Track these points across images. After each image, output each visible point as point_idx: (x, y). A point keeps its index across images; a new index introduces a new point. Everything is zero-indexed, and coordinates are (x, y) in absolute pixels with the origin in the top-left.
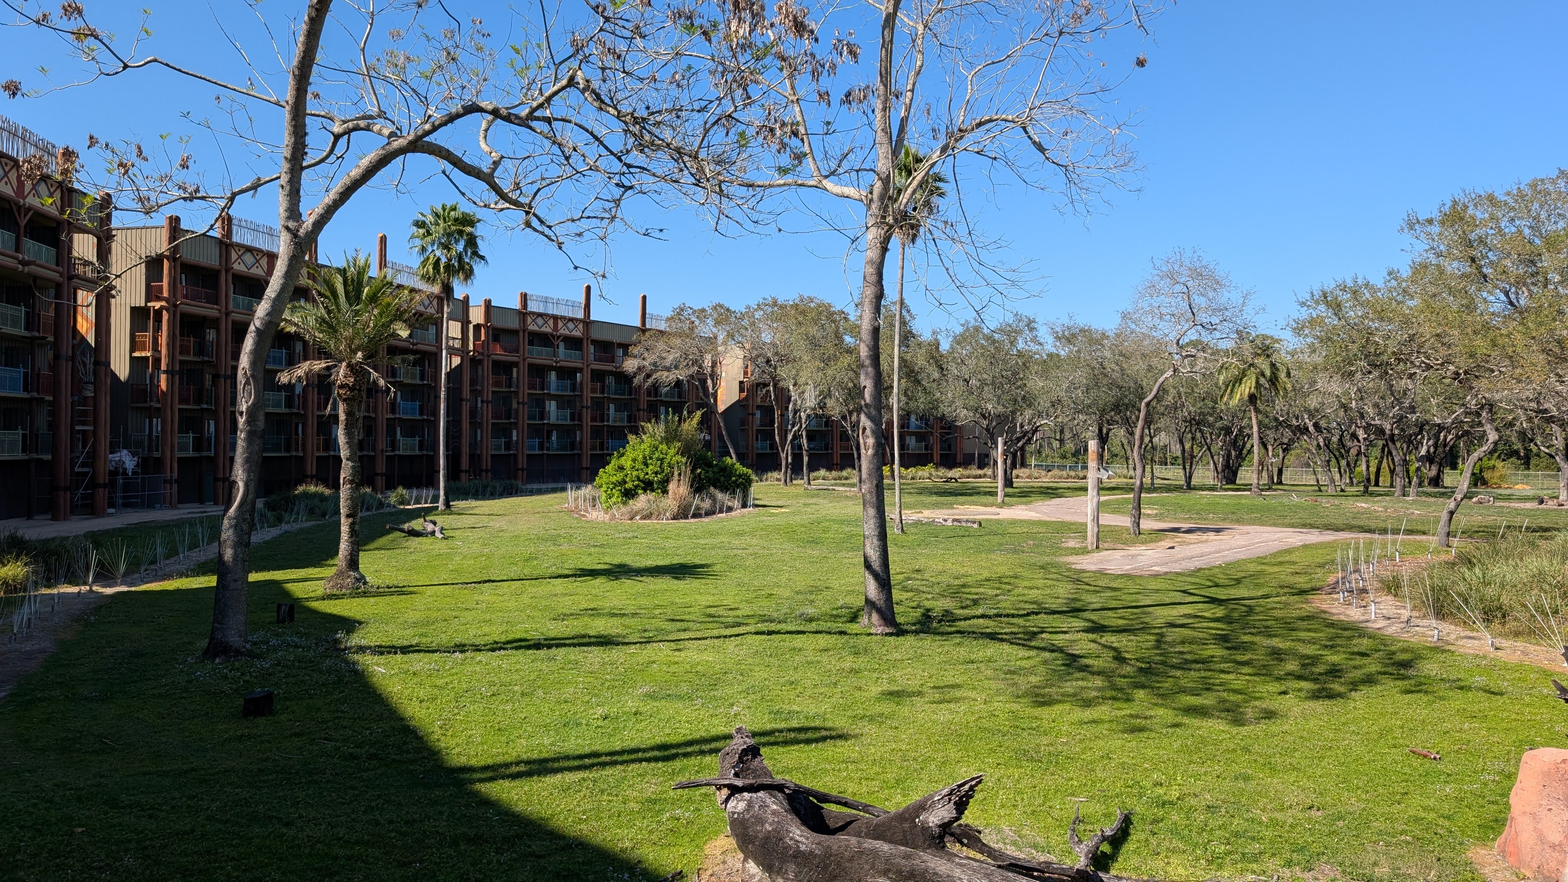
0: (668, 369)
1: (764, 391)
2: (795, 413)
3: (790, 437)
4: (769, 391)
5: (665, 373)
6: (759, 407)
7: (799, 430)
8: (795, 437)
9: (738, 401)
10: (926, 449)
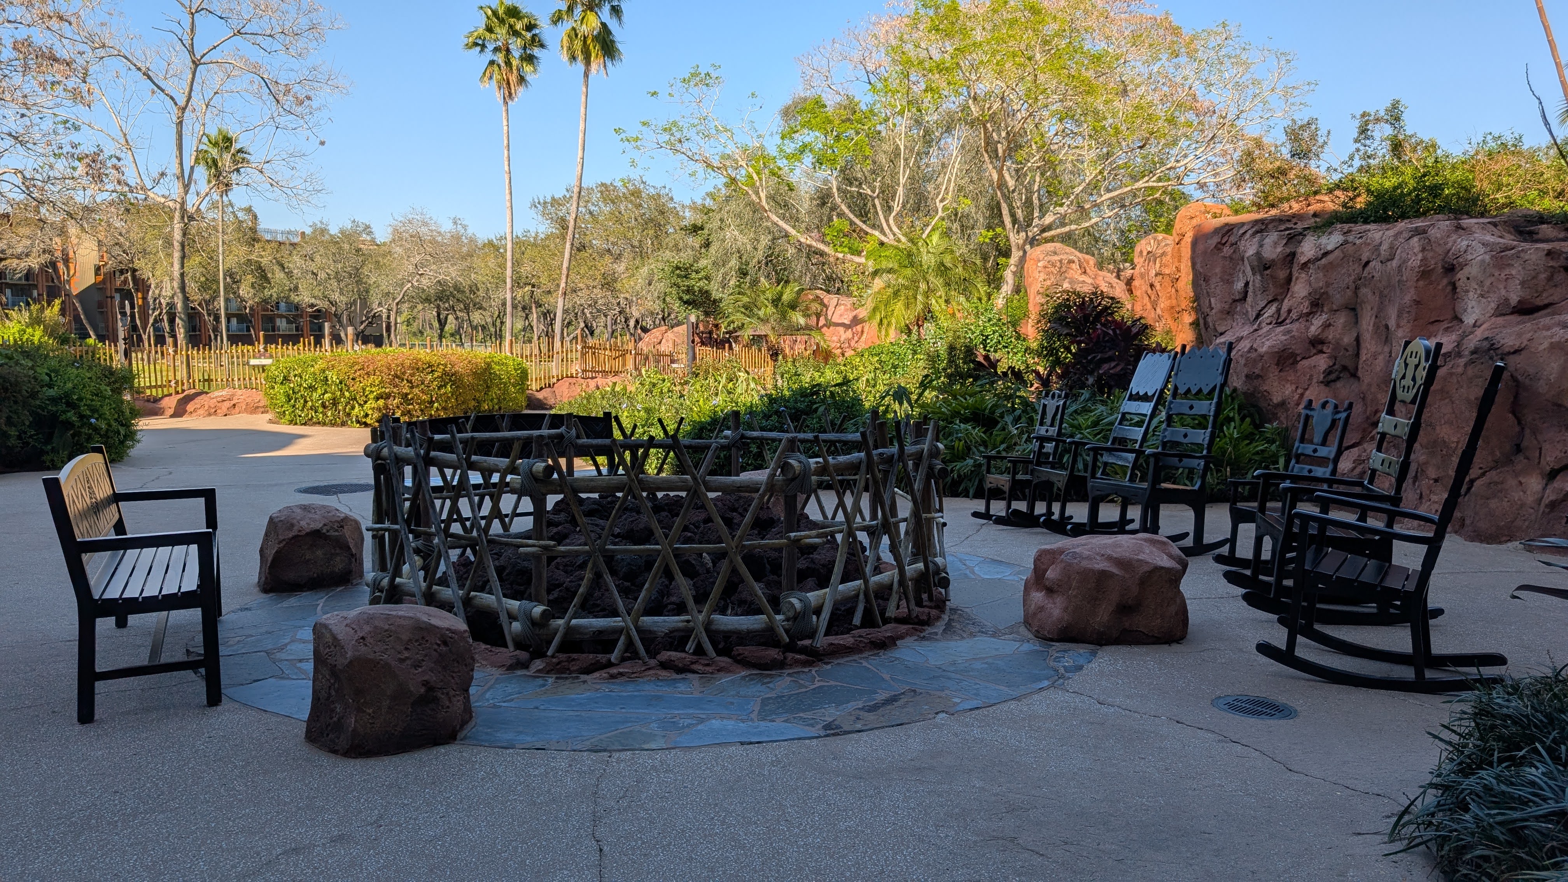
0: (19, 257)
1: (122, 278)
2: (155, 300)
3: (151, 321)
4: (126, 279)
5: (16, 261)
6: (118, 290)
7: (160, 314)
8: (156, 321)
9: (95, 284)
10: (297, 330)
